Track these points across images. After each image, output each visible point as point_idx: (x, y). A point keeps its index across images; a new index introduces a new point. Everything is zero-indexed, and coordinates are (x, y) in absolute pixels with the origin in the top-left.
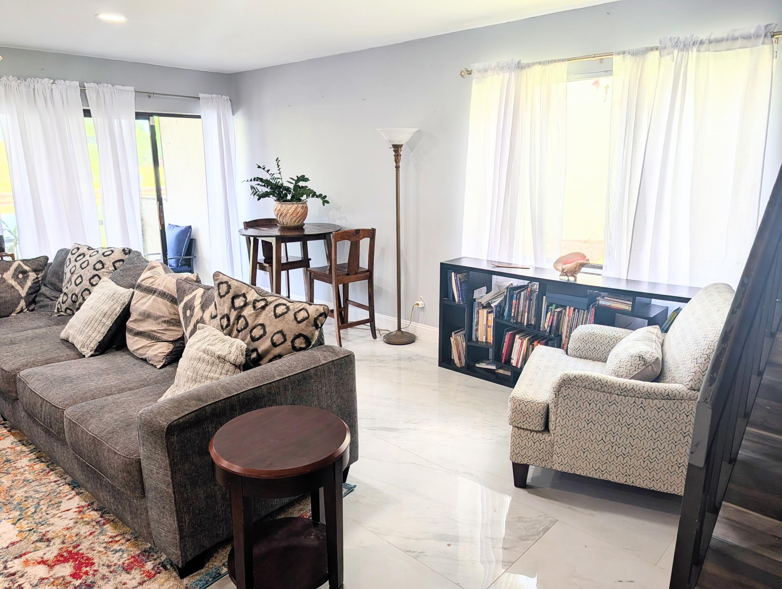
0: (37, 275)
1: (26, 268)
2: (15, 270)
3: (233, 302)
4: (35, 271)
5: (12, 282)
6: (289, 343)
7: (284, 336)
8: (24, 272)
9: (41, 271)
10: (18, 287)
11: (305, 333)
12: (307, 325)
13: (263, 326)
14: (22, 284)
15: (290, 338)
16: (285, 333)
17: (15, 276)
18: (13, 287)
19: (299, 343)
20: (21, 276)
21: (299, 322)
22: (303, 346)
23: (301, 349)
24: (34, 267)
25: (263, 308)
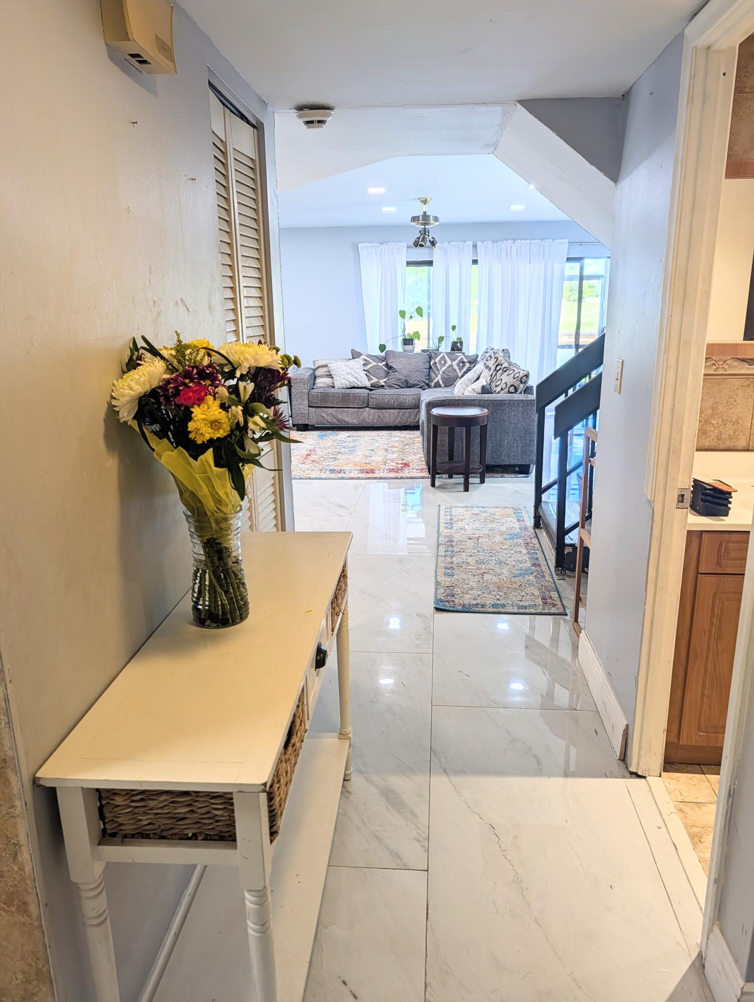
0: (470, 365)
1: (465, 360)
2: (459, 361)
3: (496, 368)
4: (470, 362)
5: (456, 367)
6: (507, 389)
7: (506, 385)
8: (463, 363)
9: (473, 363)
10: (458, 371)
11: (514, 384)
12: (517, 381)
13: (501, 379)
14: (460, 369)
15: (508, 386)
16: (507, 383)
17: (458, 364)
18: (455, 370)
19: (512, 390)
20: (461, 364)
21: (514, 379)
22: (513, 391)
23: (512, 393)
24: (469, 360)
25: (505, 371)
